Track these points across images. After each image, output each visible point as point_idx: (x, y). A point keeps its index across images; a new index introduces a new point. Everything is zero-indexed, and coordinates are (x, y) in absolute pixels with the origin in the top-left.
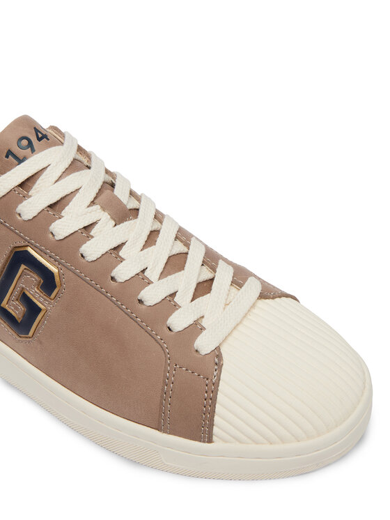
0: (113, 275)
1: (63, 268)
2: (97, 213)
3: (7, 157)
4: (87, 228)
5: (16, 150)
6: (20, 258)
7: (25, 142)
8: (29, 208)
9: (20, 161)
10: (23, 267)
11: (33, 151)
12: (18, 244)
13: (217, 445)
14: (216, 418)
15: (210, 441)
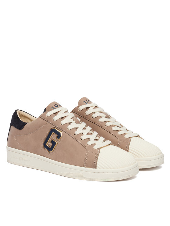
0: (75, 133)
1: (63, 132)
2: (72, 121)
3: (52, 108)
4: (70, 123)
5: (54, 106)
6: (53, 130)
7: (56, 105)
8: (56, 118)
9: (54, 109)
10: (53, 133)
11: (58, 107)
12: (52, 127)
13: (97, 169)
14: (98, 162)
15: (96, 168)
